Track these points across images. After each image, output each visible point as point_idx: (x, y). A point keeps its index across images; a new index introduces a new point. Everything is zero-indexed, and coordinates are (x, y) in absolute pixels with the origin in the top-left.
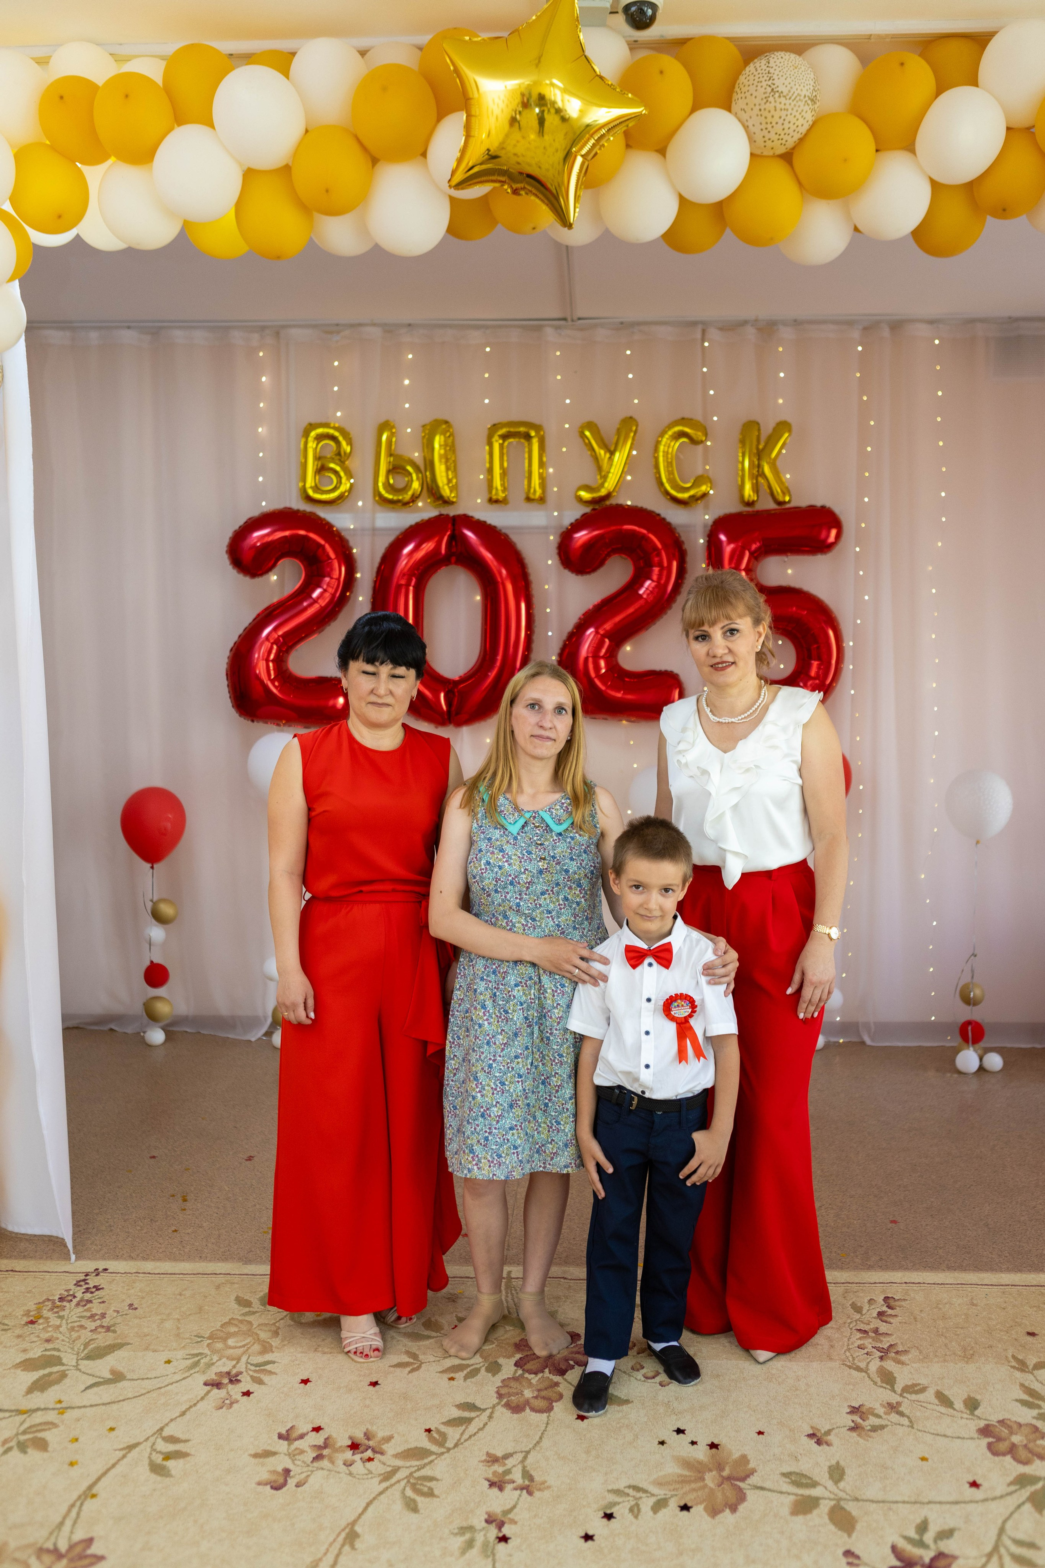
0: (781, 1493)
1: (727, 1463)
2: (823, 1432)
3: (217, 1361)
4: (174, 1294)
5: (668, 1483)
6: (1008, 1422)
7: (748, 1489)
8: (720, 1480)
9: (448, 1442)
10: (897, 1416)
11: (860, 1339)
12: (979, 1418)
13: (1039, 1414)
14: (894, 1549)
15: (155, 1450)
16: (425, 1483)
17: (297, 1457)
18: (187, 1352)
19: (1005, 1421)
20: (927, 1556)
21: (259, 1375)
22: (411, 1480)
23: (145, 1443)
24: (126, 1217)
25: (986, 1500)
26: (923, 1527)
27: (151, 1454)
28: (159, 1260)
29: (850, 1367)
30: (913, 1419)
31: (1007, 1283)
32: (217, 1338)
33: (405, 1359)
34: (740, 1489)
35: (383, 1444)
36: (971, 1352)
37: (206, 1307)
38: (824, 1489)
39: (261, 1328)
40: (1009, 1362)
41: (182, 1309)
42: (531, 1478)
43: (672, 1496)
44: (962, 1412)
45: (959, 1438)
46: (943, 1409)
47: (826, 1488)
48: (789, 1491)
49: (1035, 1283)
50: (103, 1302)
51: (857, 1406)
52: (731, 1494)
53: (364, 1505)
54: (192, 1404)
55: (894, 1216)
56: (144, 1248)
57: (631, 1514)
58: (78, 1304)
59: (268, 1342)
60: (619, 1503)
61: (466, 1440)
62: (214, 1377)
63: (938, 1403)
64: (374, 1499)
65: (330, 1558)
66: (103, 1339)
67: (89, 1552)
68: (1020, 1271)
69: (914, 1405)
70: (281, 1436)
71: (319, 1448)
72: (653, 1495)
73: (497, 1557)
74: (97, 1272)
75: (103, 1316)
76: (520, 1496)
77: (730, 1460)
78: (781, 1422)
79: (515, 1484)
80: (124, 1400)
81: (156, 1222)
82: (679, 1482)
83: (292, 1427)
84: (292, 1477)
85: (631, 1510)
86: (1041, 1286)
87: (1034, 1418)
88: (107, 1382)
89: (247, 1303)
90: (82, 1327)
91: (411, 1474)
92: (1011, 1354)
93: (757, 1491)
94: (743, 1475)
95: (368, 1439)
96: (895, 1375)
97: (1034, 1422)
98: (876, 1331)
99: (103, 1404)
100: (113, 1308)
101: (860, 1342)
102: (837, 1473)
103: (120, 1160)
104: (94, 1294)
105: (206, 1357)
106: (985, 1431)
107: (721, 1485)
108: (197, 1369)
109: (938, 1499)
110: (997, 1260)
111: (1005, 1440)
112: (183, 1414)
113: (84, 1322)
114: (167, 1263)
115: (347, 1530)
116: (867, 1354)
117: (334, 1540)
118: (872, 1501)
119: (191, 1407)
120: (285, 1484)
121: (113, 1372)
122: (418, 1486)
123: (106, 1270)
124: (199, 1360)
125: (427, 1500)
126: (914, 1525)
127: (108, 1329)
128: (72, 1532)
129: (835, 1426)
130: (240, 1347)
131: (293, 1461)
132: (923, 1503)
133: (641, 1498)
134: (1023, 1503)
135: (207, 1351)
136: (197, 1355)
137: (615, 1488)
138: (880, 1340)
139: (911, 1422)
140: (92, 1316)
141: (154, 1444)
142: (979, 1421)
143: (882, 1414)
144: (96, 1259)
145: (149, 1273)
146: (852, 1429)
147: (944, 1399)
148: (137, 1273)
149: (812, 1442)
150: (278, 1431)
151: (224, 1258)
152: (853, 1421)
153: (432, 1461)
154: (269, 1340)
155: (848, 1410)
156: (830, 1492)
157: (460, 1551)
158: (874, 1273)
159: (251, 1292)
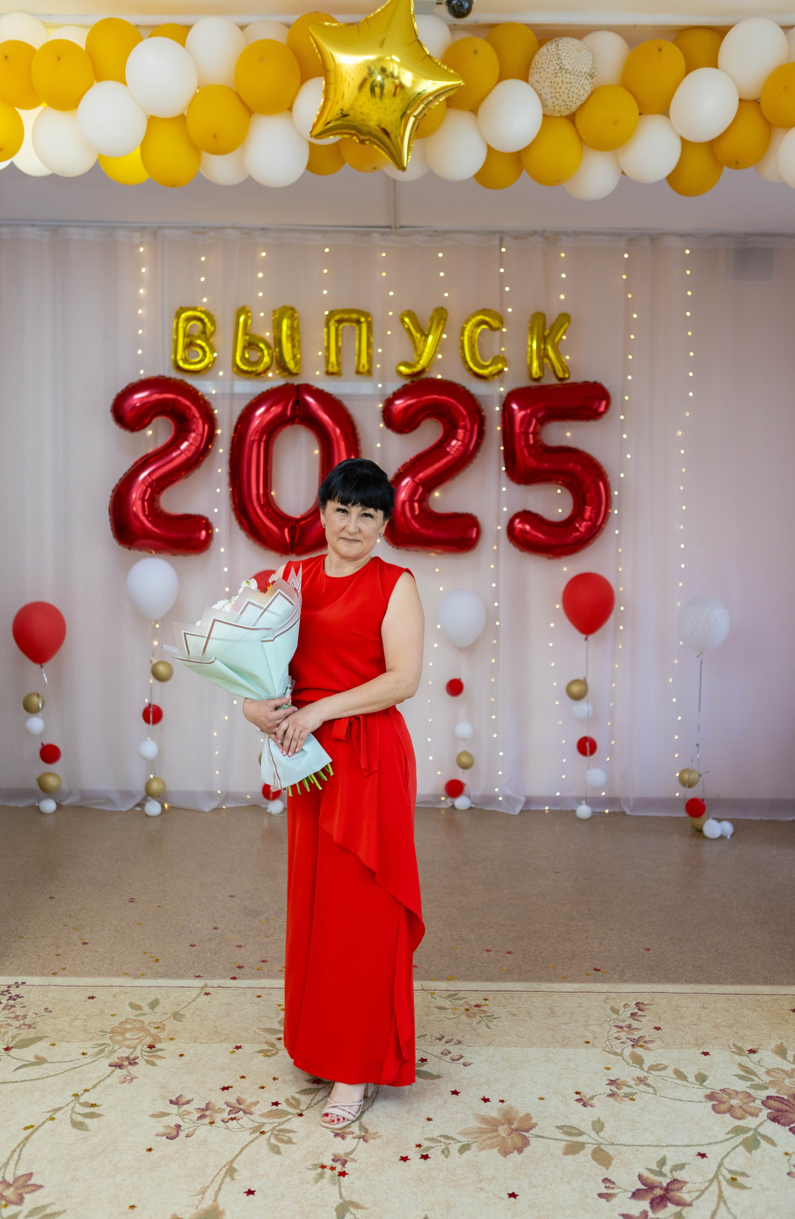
0: (556, 1140)
1: (515, 1119)
2: (588, 1097)
3: (118, 1049)
4: (80, 1001)
5: (471, 1133)
6: (728, 1091)
7: (531, 1137)
8: (510, 1131)
9: (301, 1106)
10: (645, 1087)
11: (617, 1032)
12: (706, 1087)
13: (751, 1085)
14: (640, 1177)
15: (74, 1112)
16: (285, 1134)
17: (185, 1117)
18: (94, 1043)
19: (726, 1090)
20: (665, 1182)
21: (151, 1059)
22: (274, 1132)
23: (66, 1107)
24: (36, 945)
25: (710, 1144)
26: (662, 1162)
27: (72, 1115)
28: (66, 976)
29: (609, 1052)
30: (656, 1089)
31: (731, 993)
32: (117, 1033)
33: (266, 1047)
34: (525, 1137)
35: (252, 1107)
36: (702, 1042)
37: (107, 1011)
38: (588, 1137)
39: (151, 1025)
40: (730, 1048)
41: (87, 1012)
42: (366, 1131)
43: (474, 1142)
44: (693, 1083)
45: (690, 1101)
46: (679, 1082)
47: (590, 1136)
48: (562, 1138)
49: (752, 992)
50: (24, 1007)
51: (614, 1079)
52: (518, 1141)
53: (240, 1149)
54: (101, 1079)
55: (645, 944)
56: (53, 968)
57: (442, 1155)
58: (4, 1008)
59: (158, 1036)
60: (433, 1148)
61: (315, 1104)
62: (117, 1060)
63: (675, 1077)
64: (247, 1145)
65: (215, 1186)
66: (27, 1034)
67: (30, 1182)
68: (741, 984)
69: (658, 1079)
70: (171, 1102)
71: (202, 1110)
72: (459, 1142)
73: (342, 1184)
74: (17, 985)
75: (25, 1017)
76: (358, 1142)
77: (517, 1117)
78: (556, 1091)
79: (354, 1135)
80: (47, 1077)
81: (60, 948)
82: (478, 1133)
83: (180, 1096)
84: (183, 1130)
85: (443, 1152)
86: (757, 995)
87: (748, 1087)
88: (33, 1064)
89: (139, 1008)
90: (9, 1025)
91: (274, 1128)
92: (732, 1043)
93: (538, 1139)
94: (527, 1128)
95: (240, 1104)
96: (643, 1058)
97: (748, 1090)
98: (629, 1027)
99: (32, 1080)
100: (32, 1011)
101: (617, 1035)
102: (598, 1126)
103: (27, 902)
104: (17, 1001)
105: (109, 1046)
106: (711, 1097)
107: (511, 1135)
108: (103, 1055)
109: (673, 1144)
110: (724, 976)
111: (725, 1103)
112: (95, 1086)
113: (10, 1021)
114: (73, 978)
115: (227, 1167)
116: (622, 1043)
117: (218, 1174)
118: (625, 1145)
119: (100, 1082)
120: (177, 1135)
121: (36, 1057)
122: (280, 1136)
123: (24, 983)
124: (104, 1049)
125: (287, 1146)
126: (656, 1161)
127: (30, 1026)
128: (15, 1169)
129: (597, 1094)
130: (136, 1039)
131: (183, 1119)
132: (663, 1146)
133: (450, 1143)
134: (737, 1146)
135: (109, 1042)
136: (102, 1045)
137: (430, 1137)
138: (632, 1033)
139: (655, 1090)
140: (16, 1017)
141: (73, 1108)
142: (706, 1090)
143: (633, 1085)
144: (15, 975)
145: (59, 986)
146: (610, 1096)
147: (680, 1075)
148: (49, 985)
149: (580, 1105)
150: (170, 1098)
151: (118, 975)
152: (611, 1090)
153: (289, 1119)
154: (157, 1034)
155: (608, 1083)
156: (593, 1139)
157: (314, 1180)
158: (628, 985)
159: (141, 1000)
